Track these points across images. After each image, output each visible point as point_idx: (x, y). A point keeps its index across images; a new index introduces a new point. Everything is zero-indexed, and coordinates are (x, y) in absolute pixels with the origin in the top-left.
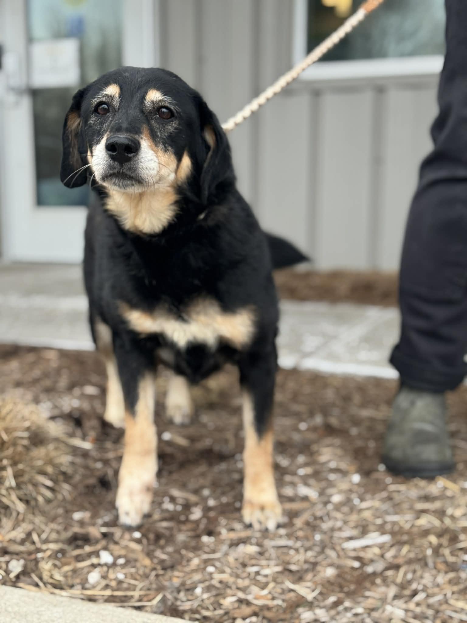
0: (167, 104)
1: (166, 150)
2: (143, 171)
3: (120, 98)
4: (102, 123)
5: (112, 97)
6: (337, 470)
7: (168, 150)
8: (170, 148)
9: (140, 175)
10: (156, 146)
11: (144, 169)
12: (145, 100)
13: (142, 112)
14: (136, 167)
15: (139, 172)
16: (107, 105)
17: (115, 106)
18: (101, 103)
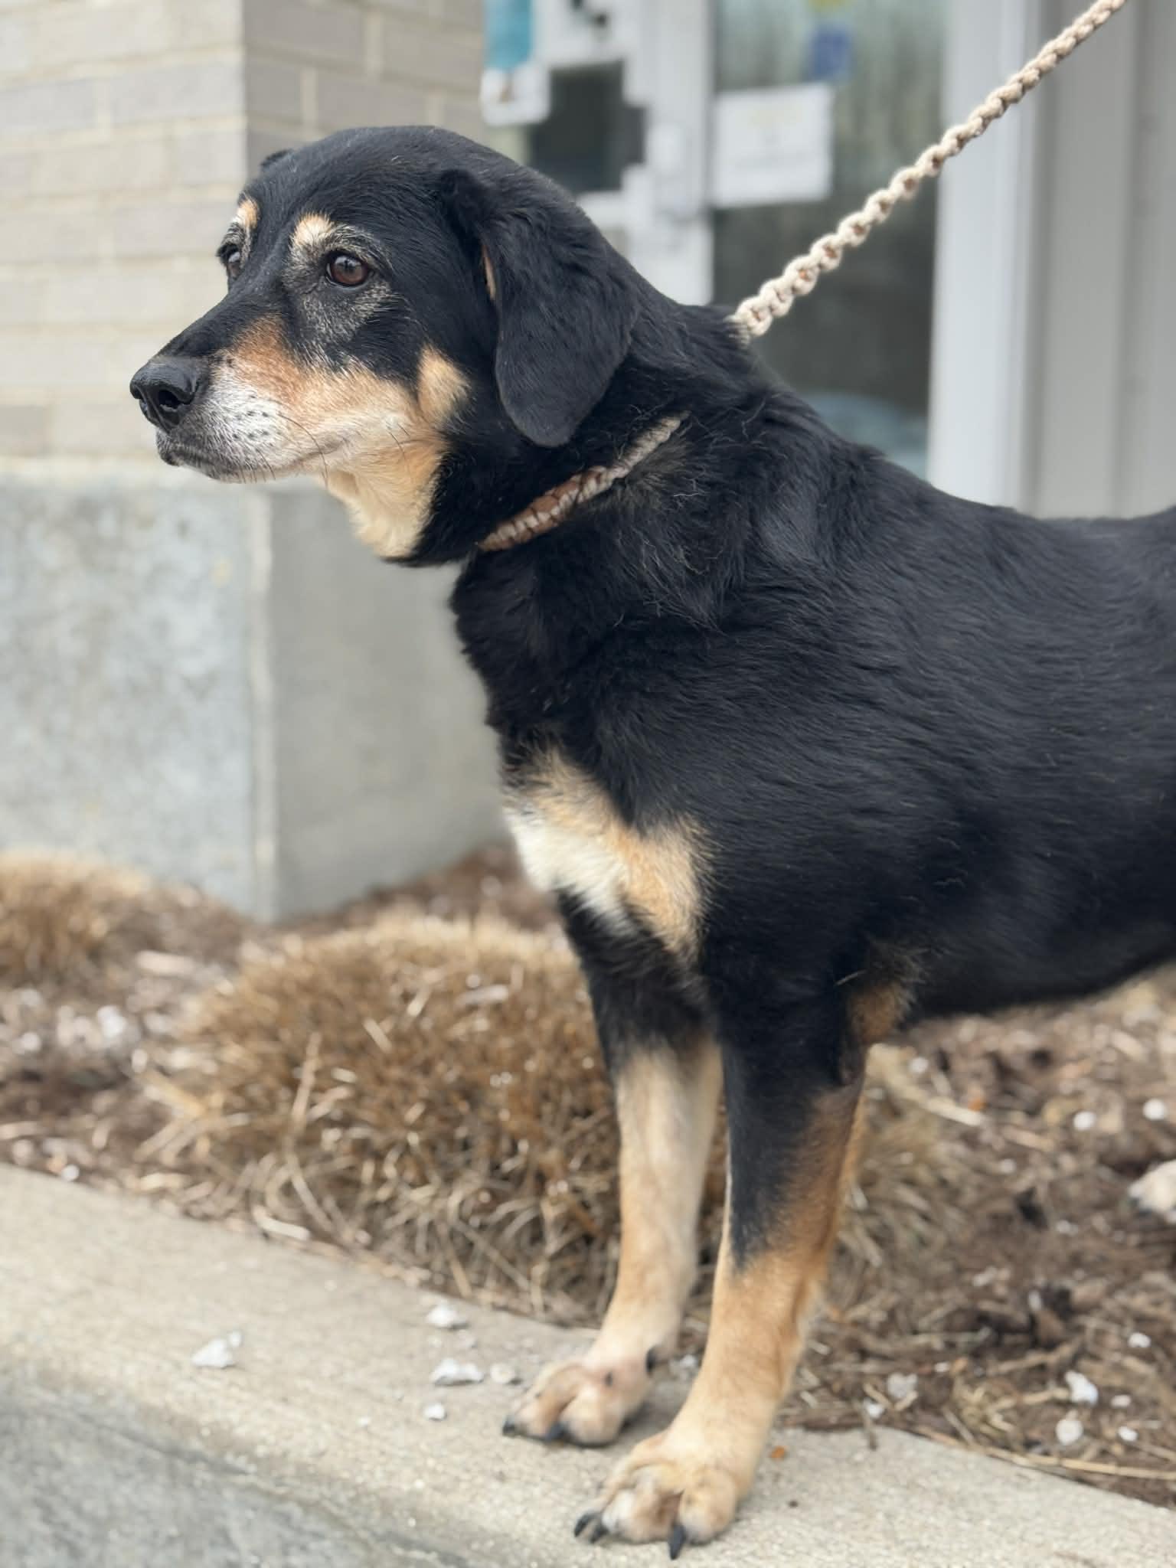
1: (337, 367)
7: (343, 365)
8: (351, 360)
10: (303, 363)
12: (292, 246)
14: (202, 436)
18: (232, 248)
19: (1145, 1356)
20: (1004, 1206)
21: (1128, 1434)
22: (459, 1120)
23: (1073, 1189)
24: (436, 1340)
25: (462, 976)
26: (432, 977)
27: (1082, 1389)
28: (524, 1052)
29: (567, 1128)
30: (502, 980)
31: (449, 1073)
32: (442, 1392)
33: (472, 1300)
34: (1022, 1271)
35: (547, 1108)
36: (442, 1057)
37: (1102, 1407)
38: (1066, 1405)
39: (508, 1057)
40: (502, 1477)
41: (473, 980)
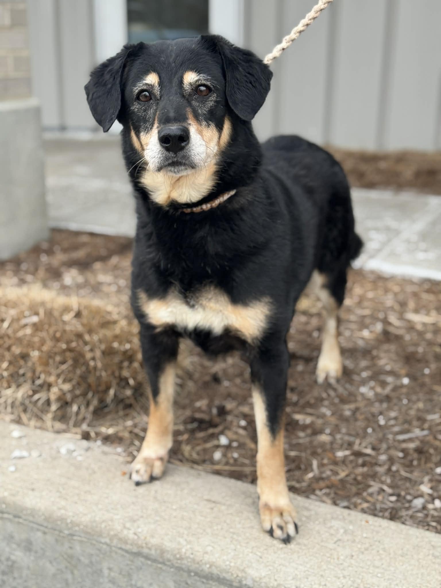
0: (204, 82)
1: (209, 125)
2: (195, 157)
3: (159, 86)
4: (146, 110)
5: (152, 86)
6: (391, 373)
7: (210, 125)
8: (210, 123)
9: (194, 161)
10: (201, 125)
11: (196, 155)
12: (184, 84)
13: (183, 96)
14: (189, 155)
15: (193, 159)
16: (148, 92)
17: (156, 94)
18: (143, 91)
19: (244, 428)
20: (207, 378)
21: (236, 455)
22: (20, 367)
23: (231, 371)
24: (14, 442)
25: (22, 312)
26: (13, 312)
27: (223, 440)
28: (43, 342)
29: (58, 368)
30: (37, 314)
31: (17, 350)
32: (15, 461)
33: (27, 426)
34: (211, 401)
35: (51, 361)
36: (14, 344)
37: (228, 447)
38: (218, 447)
39: (37, 345)
40: (33, 490)
41: (27, 313)
